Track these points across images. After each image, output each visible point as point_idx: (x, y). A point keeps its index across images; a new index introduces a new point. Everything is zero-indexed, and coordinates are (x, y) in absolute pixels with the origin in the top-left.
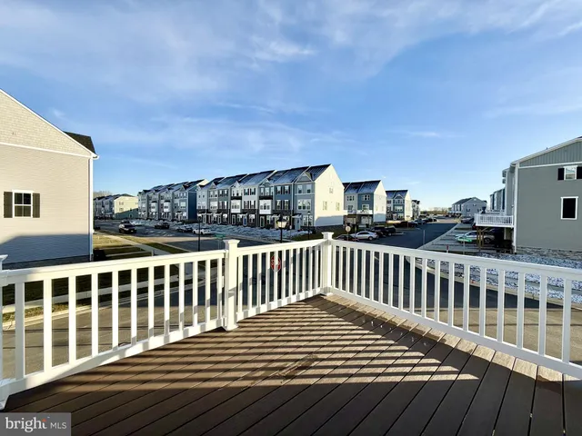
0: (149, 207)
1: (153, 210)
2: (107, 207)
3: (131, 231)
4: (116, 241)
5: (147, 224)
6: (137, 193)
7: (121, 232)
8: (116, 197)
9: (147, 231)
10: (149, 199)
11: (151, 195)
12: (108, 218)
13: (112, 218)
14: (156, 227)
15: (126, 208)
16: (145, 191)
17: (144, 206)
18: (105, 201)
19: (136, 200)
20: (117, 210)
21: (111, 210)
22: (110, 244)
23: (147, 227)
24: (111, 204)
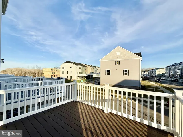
0: (170, 73)
1: (171, 74)
2: (154, 73)
3: (159, 81)
4: (152, 84)
5: (168, 79)
6: (165, 67)
7: (155, 81)
8: (157, 69)
9: (167, 82)
10: (170, 69)
11: (170, 67)
12: (154, 76)
13: (155, 76)
14: (172, 81)
15: (161, 73)
16: (168, 66)
17: (168, 72)
18: (153, 71)
19: (164, 70)
20: (157, 74)
21: (155, 74)
22: (149, 85)
23: (167, 80)
24: (155, 72)
